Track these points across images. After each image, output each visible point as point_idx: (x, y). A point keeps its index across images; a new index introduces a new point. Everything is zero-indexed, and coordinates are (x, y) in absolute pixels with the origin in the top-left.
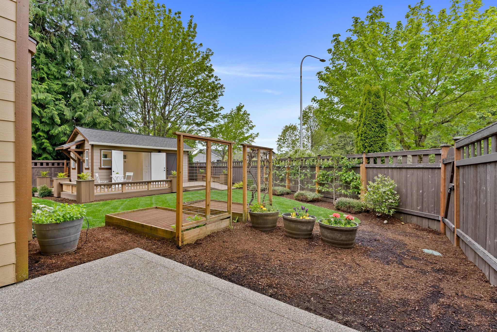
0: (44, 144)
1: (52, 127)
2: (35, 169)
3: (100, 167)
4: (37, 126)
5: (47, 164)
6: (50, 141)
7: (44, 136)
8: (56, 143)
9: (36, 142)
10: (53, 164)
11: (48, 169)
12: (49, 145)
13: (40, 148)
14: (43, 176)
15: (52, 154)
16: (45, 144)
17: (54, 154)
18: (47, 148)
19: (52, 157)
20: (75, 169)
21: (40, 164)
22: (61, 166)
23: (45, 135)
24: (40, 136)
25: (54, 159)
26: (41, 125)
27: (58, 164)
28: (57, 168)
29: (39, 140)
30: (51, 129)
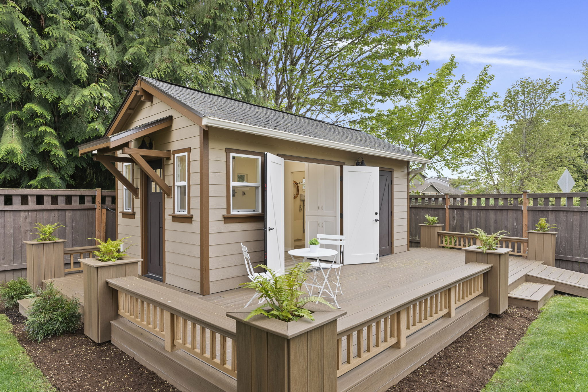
0: (43, 141)
1: (64, 89)
2: (23, 213)
3: (225, 212)
4: (25, 84)
5: (55, 199)
6: (58, 134)
7: (42, 116)
8: (74, 139)
9: (22, 135)
10: (69, 199)
11: (57, 214)
12: (56, 142)
13: (33, 152)
14: (44, 239)
15: (63, 172)
16: (47, 139)
17: (70, 173)
18: (52, 153)
19: (62, 178)
20: (132, 215)
21: (35, 199)
22: (88, 204)
23: (45, 113)
24: (33, 115)
25: (69, 187)
26: (37, 81)
27: (82, 199)
28: (78, 212)
29: (31, 129)
30: (62, 96)
